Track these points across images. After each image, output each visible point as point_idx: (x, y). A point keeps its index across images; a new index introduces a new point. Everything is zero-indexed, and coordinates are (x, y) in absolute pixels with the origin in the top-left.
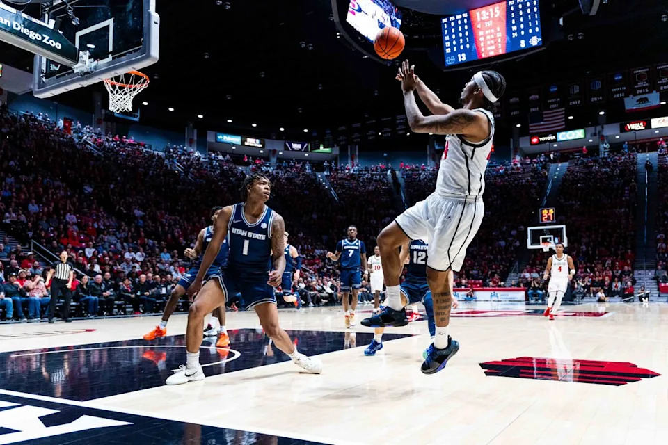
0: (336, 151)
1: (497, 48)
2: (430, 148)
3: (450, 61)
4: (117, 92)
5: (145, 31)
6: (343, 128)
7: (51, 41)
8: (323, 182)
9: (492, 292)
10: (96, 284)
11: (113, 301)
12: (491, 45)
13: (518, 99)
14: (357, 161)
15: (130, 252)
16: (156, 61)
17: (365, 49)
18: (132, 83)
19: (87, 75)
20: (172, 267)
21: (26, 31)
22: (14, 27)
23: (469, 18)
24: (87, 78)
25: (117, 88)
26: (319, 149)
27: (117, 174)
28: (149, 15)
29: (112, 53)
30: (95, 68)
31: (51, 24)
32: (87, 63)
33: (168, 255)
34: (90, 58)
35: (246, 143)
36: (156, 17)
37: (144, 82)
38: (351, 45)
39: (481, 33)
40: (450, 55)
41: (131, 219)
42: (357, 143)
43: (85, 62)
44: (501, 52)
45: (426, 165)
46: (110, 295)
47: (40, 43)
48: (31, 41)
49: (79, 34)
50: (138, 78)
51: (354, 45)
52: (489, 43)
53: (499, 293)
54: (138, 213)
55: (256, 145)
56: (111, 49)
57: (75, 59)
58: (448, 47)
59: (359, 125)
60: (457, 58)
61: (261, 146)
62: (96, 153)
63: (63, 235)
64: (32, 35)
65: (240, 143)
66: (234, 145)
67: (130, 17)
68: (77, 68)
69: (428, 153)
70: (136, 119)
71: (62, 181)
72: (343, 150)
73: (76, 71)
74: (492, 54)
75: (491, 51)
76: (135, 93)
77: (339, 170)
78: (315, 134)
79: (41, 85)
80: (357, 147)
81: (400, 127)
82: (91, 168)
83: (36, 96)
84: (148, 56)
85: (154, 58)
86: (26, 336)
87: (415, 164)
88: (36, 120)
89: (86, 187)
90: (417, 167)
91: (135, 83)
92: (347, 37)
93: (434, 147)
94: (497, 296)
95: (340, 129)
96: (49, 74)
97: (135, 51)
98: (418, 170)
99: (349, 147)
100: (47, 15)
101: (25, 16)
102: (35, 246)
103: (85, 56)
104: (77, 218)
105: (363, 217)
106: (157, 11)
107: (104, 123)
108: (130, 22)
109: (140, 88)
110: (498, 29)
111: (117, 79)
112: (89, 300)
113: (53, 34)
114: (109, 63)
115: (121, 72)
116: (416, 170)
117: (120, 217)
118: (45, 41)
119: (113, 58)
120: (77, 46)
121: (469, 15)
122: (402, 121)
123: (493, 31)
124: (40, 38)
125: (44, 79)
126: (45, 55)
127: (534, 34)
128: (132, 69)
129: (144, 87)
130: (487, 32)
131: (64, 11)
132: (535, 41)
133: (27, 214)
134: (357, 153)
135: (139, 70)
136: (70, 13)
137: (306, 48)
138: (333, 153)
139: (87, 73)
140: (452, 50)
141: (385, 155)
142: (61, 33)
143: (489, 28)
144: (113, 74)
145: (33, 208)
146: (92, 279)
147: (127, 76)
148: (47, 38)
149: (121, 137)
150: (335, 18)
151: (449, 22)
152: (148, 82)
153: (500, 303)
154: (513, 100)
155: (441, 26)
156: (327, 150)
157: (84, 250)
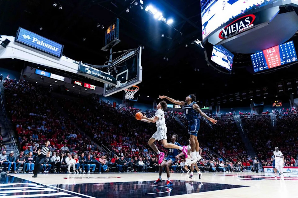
0: (211, 108)
1: (277, 64)
2: (252, 105)
3: (256, 70)
4: (129, 93)
5: (138, 72)
6: (213, 99)
7: (109, 79)
8: (206, 121)
9: (288, 169)
10: (121, 160)
11: (127, 167)
12: (274, 62)
13: (291, 83)
14: (220, 112)
15: (133, 148)
16: (141, 82)
17: (219, 69)
18: (133, 90)
19: (119, 88)
20: (148, 155)
21: (102, 76)
22: (99, 75)
23: (262, 53)
24: (119, 89)
25: (129, 91)
26: (203, 108)
27: (130, 120)
28: (139, 67)
29: (127, 80)
30: (122, 86)
31: (109, 73)
32: (120, 84)
33: (147, 150)
34: (120, 83)
35: (175, 107)
36: (141, 67)
37: (137, 89)
38: (214, 68)
39: (269, 59)
40: (256, 68)
41: (134, 136)
42: (219, 105)
43: (119, 84)
44: (279, 65)
45: (250, 112)
46: (126, 165)
47: (106, 80)
48: (103, 79)
49: (117, 75)
50: (135, 88)
51: (215, 68)
52: (273, 62)
53: (291, 169)
54: (136, 134)
55: (179, 108)
56: (127, 79)
57: (116, 83)
58: (255, 65)
59: (219, 98)
60: (259, 69)
61: (180, 108)
62: (123, 113)
63: (112, 142)
64: (104, 77)
65: (173, 107)
66: (171, 108)
67: (133, 69)
68: (117, 86)
69: (251, 107)
70: (136, 101)
71: (112, 123)
72: (214, 108)
73: (116, 87)
74: (275, 66)
75: (274, 65)
76: (135, 93)
77: (212, 116)
78: (201, 102)
79: (106, 92)
80: (219, 106)
81: (237, 97)
82: (121, 119)
83: (104, 96)
84: (138, 80)
85: (141, 81)
86: (98, 178)
87: (245, 112)
88: (105, 103)
89: (119, 125)
90: (246, 113)
91: (135, 89)
92: (212, 66)
93: (254, 105)
94: (290, 171)
95: (212, 99)
96: (109, 88)
97: (134, 79)
98: (247, 115)
99: (216, 106)
100: (108, 71)
101: (102, 72)
102: (103, 146)
103: (119, 82)
104: (116, 136)
105: (224, 135)
106: (141, 66)
107: (126, 103)
108: (133, 70)
109: (136, 91)
110: (276, 56)
111: (128, 89)
112: (119, 166)
113: (110, 76)
114: (126, 84)
115: (130, 86)
116: (246, 115)
117: (130, 136)
118: (107, 79)
119: (128, 82)
120: (117, 79)
121: (262, 52)
122: (238, 95)
123: (274, 57)
124: (106, 78)
125: (107, 91)
126: (107, 83)
127: (293, 56)
128: (134, 85)
129: (137, 90)
130: (271, 58)
131: (113, 69)
132: (294, 59)
133: (101, 134)
134: (220, 109)
135: (136, 85)
136: (115, 69)
137: (197, 71)
138: (210, 109)
139: (120, 87)
140: (256, 66)
141: (232, 109)
142: (112, 76)
143: (272, 56)
144: (127, 87)
145: (102, 133)
146: (120, 158)
147: (132, 87)
148: (108, 78)
149: (131, 107)
150: (207, 59)
151: (254, 56)
152: (139, 89)
153: (291, 174)
154: (288, 83)
155: (250, 58)
156: (207, 108)
157: (118, 147)
